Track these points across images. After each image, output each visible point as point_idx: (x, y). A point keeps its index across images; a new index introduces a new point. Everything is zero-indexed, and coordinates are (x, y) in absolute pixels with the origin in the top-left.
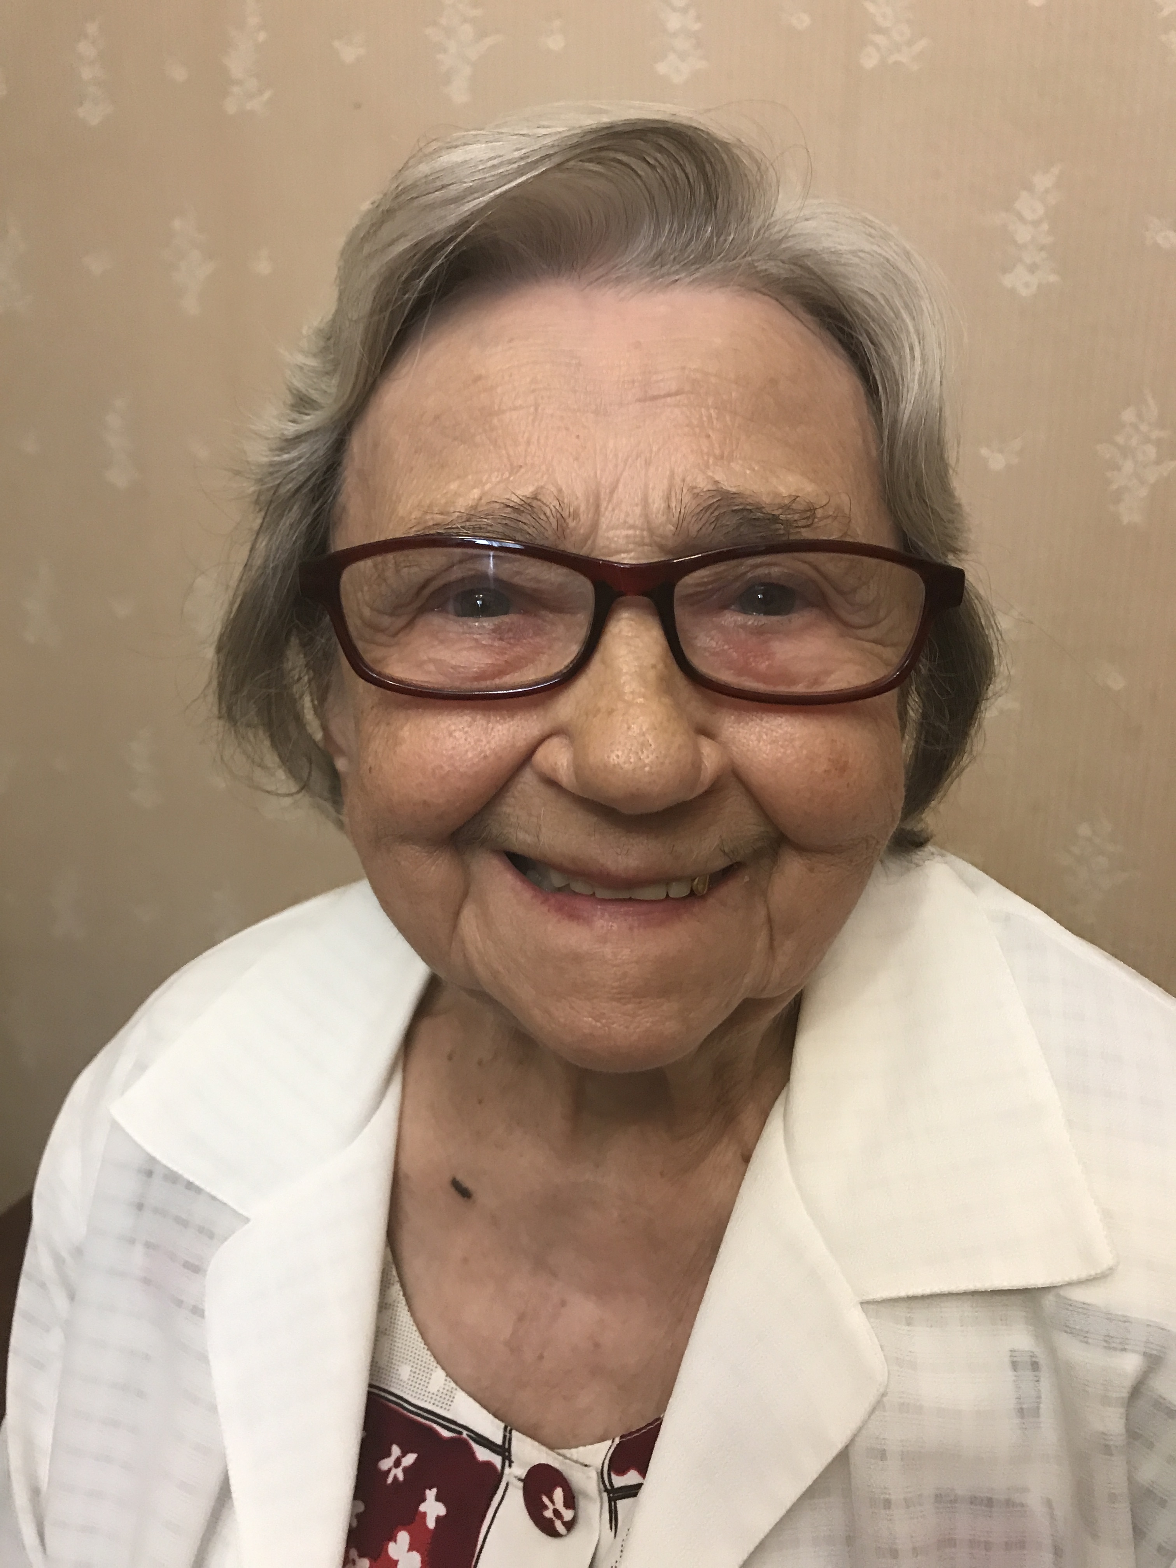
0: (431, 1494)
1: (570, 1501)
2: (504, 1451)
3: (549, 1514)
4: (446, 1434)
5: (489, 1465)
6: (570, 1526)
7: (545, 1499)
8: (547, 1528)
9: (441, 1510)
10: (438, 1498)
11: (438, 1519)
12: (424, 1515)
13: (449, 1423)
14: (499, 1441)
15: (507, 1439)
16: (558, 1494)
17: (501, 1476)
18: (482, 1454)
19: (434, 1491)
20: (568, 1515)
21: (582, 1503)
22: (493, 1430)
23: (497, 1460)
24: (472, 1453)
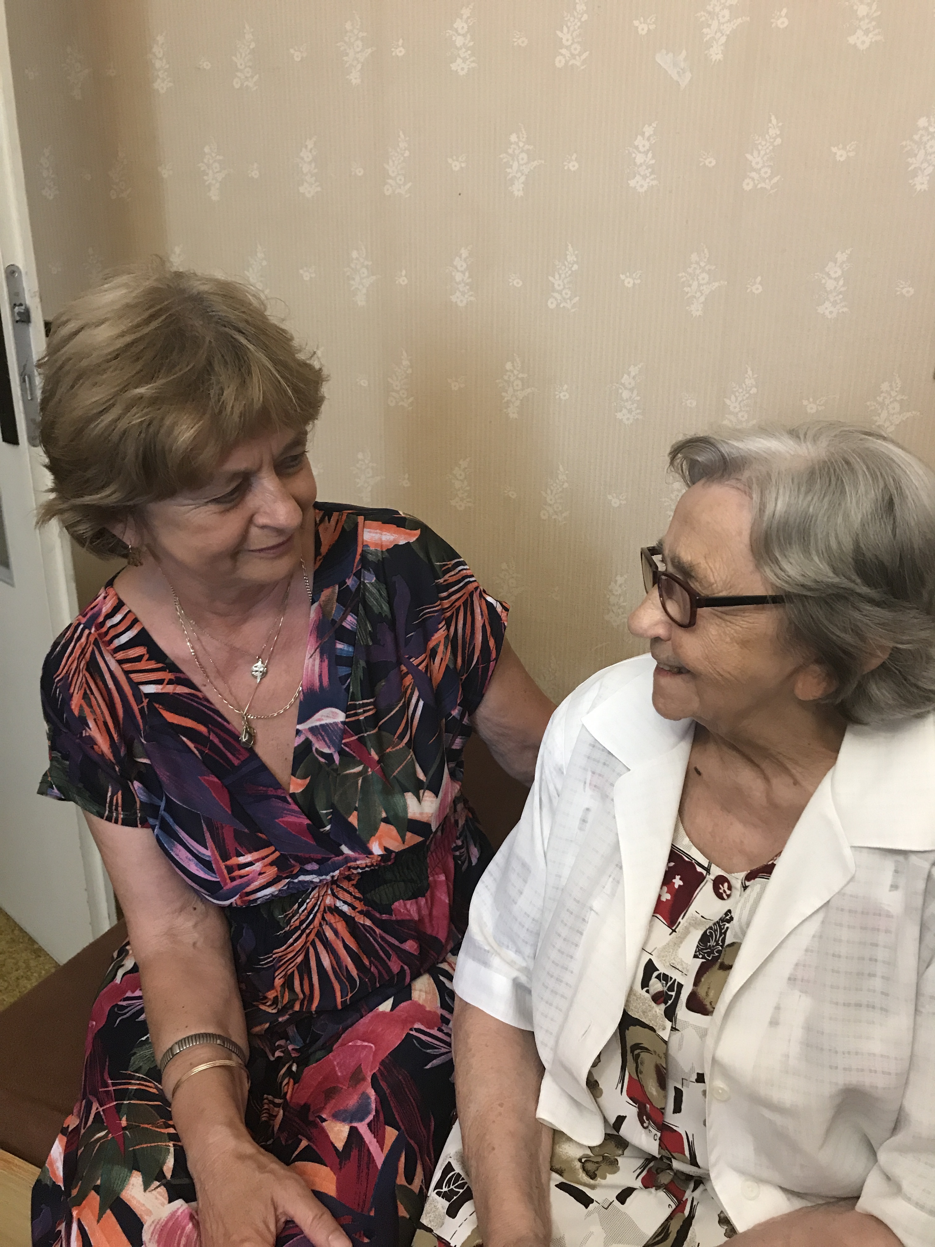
0: (678, 877)
1: (730, 888)
2: (708, 870)
3: (721, 891)
4: (687, 859)
5: (701, 874)
6: (729, 896)
7: (721, 886)
8: (720, 896)
9: (681, 883)
10: (680, 879)
11: (680, 886)
12: (674, 883)
13: (688, 856)
14: (706, 866)
15: (710, 866)
16: (726, 885)
17: (705, 878)
18: (699, 869)
19: (679, 877)
20: (728, 892)
21: (733, 889)
22: (705, 863)
23: (704, 872)
24: (696, 868)
